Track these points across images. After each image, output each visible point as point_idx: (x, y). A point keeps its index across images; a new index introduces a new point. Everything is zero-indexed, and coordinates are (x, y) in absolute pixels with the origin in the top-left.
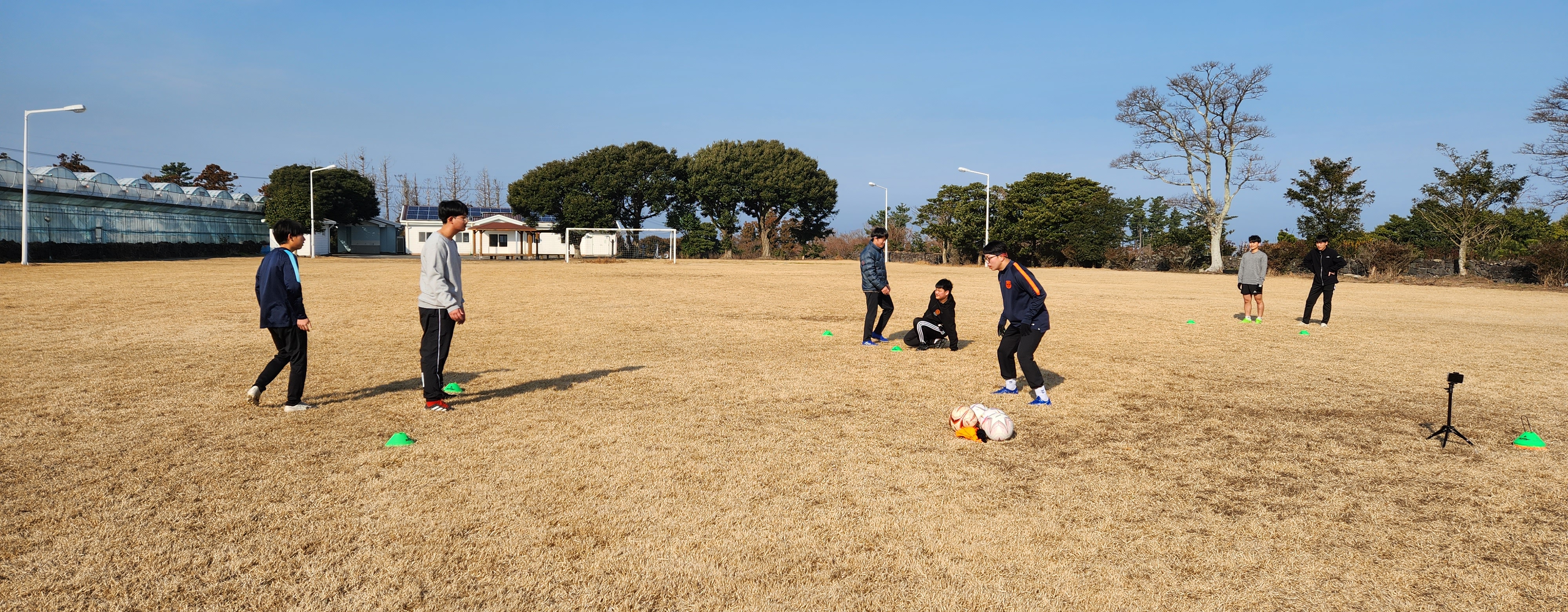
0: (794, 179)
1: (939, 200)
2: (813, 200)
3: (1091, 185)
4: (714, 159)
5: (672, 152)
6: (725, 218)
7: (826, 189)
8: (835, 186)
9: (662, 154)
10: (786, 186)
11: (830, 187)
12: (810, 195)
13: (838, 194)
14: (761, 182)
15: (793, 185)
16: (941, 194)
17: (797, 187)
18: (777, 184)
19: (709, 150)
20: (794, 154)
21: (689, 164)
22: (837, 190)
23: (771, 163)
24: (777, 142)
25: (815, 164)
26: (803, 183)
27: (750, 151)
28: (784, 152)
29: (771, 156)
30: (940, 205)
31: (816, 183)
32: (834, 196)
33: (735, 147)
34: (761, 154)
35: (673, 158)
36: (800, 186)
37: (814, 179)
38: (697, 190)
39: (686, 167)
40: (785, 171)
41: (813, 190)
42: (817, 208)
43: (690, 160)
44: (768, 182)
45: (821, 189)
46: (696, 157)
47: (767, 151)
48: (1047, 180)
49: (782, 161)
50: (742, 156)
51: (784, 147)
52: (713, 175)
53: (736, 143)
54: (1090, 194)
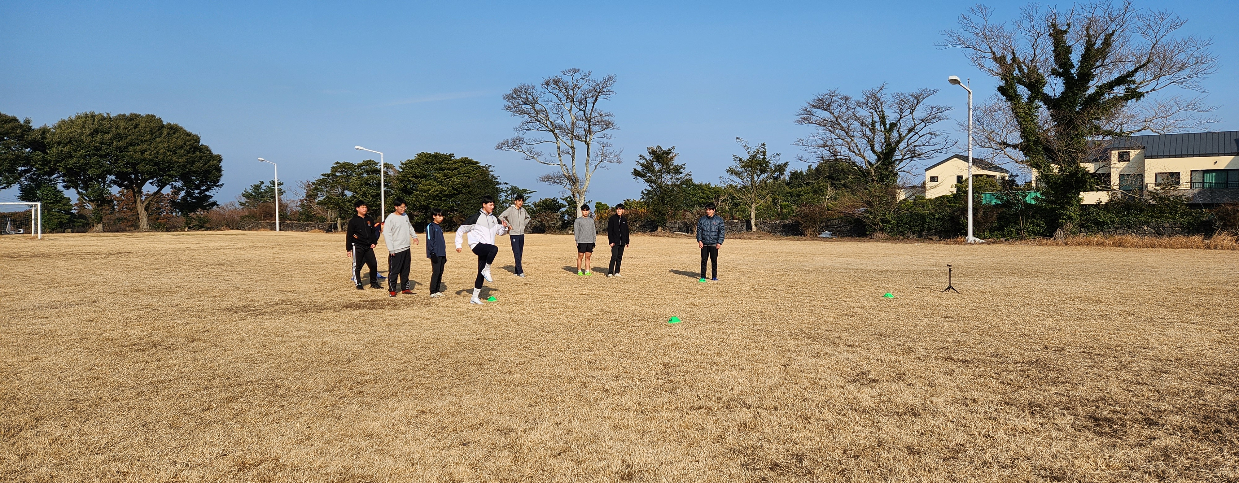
0: (176, 153)
1: (332, 175)
2: (197, 174)
3: (473, 164)
4: (80, 131)
5: (25, 122)
6: (94, 191)
7: (211, 163)
8: (220, 161)
9: (13, 124)
10: (166, 159)
11: (215, 162)
12: (194, 168)
13: (223, 168)
14: (138, 155)
15: (174, 159)
16: (334, 169)
17: (180, 160)
18: (157, 158)
19: (71, 121)
20: (174, 129)
21: (47, 135)
22: (221, 164)
23: (148, 136)
24: (153, 116)
25: (197, 139)
26: (185, 157)
27: (122, 124)
28: (163, 126)
29: (148, 129)
30: (332, 179)
31: (201, 158)
32: (219, 170)
33: (103, 119)
34: (136, 127)
35: (26, 128)
36: (184, 159)
37: (198, 153)
38: (59, 162)
39: (44, 138)
40: (166, 145)
41: (198, 164)
42: (201, 181)
43: (49, 131)
44: (146, 155)
45: (206, 164)
46: (55, 128)
47: (143, 124)
48: (435, 158)
49: (160, 135)
50: (113, 129)
51: (162, 122)
52: (78, 147)
53: (105, 115)
54: (473, 171)
